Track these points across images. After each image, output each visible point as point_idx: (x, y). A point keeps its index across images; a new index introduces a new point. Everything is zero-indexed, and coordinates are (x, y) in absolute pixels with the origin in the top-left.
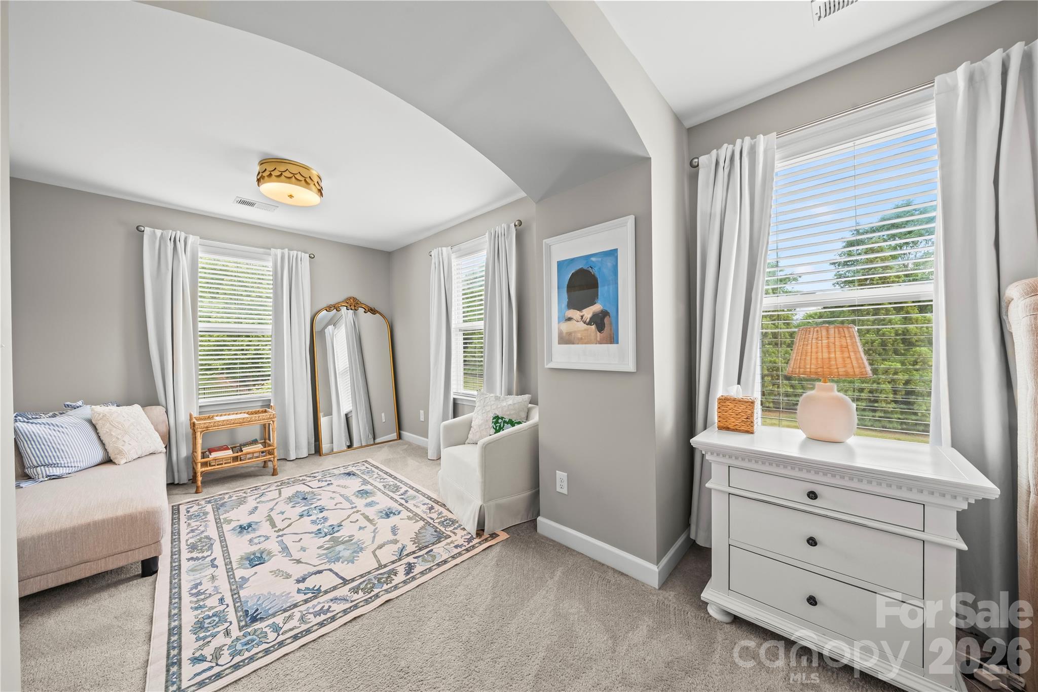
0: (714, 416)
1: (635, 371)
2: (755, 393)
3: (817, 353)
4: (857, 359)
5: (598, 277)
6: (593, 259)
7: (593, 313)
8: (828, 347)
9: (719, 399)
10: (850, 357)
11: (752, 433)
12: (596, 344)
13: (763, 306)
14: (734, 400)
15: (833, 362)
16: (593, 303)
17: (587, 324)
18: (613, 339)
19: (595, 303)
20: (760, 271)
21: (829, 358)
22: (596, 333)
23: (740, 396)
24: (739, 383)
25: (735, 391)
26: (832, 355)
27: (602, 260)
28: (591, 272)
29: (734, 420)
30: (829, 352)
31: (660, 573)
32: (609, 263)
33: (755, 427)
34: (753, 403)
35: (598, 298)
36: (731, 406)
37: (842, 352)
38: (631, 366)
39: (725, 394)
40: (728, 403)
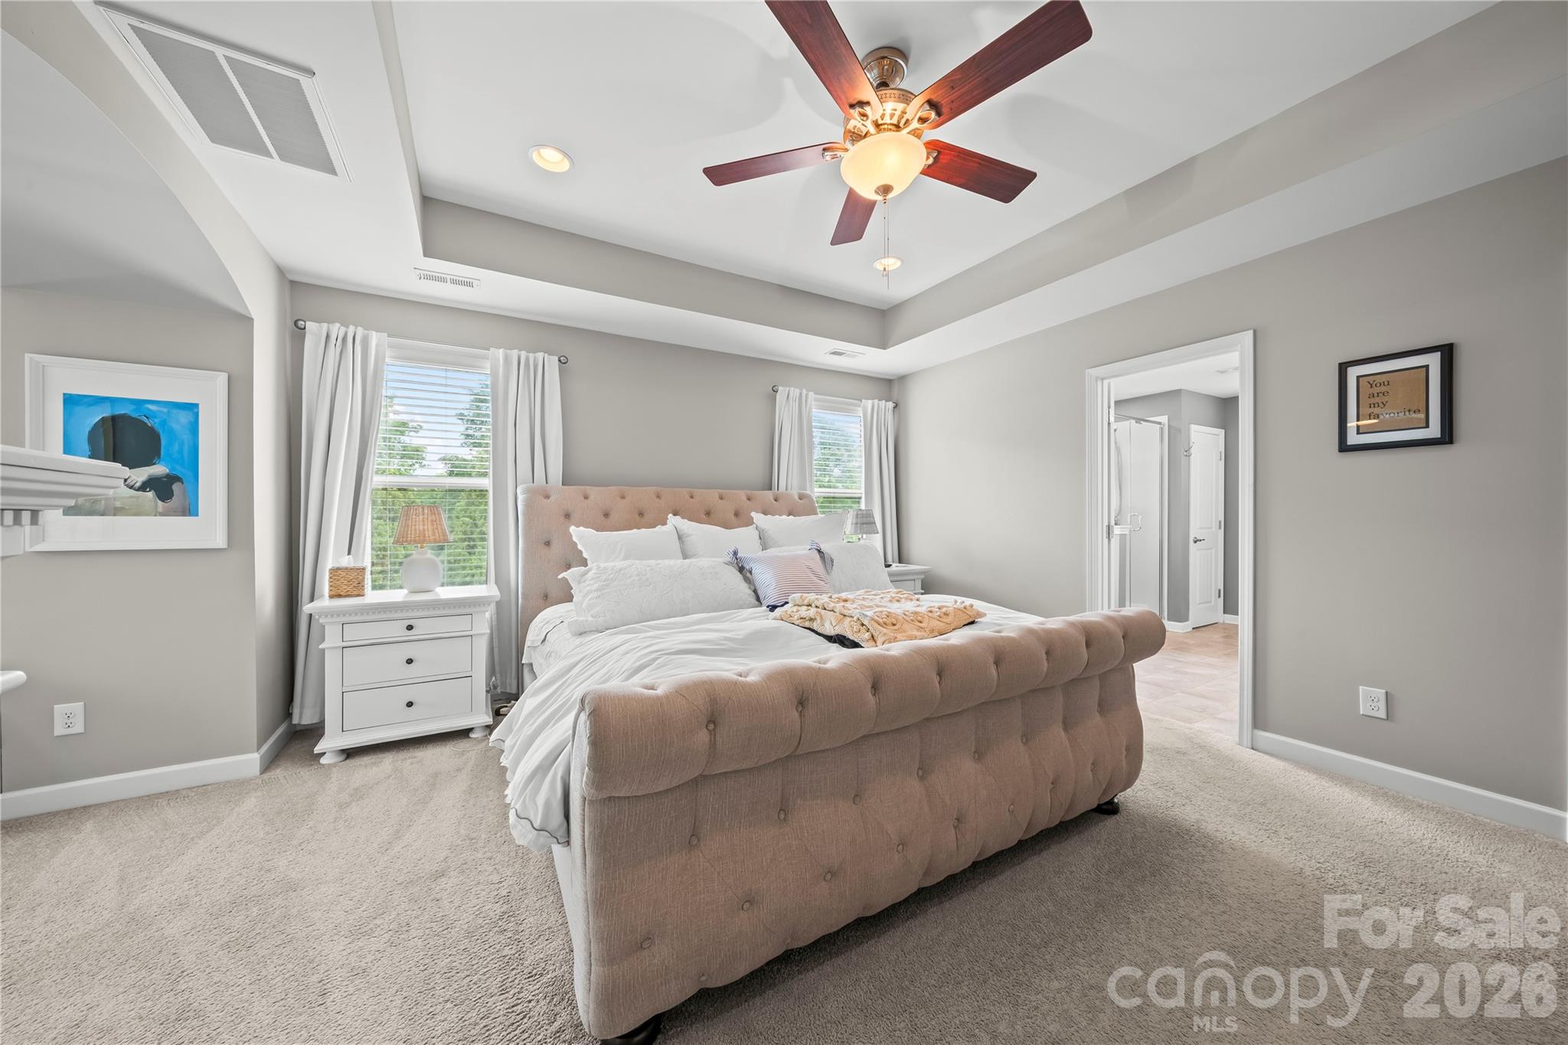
0: (325, 586)
1: (225, 546)
2: (366, 560)
3: (415, 525)
4: (442, 529)
5: (161, 432)
6: (150, 407)
7: (149, 476)
8: (423, 521)
9: (331, 570)
10: (437, 528)
11: (363, 596)
12: (156, 516)
13: (374, 483)
14: (346, 569)
15: (426, 533)
16: (149, 463)
17: (138, 489)
18: (189, 509)
19: (155, 464)
20: (370, 452)
21: (424, 529)
22: (156, 503)
23: (352, 565)
24: (349, 553)
25: (346, 561)
26: (426, 527)
27: (168, 412)
28: (146, 424)
29: (346, 587)
30: (424, 525)
31: (261, 758)
32: (184, 418)
33: (366, 590)
34: (364, 569)
35: (159, 457)
36: (344, 574)
37: (433, 525)
38: (220, 541)
39: (338, 565)
40: (340, 572)
